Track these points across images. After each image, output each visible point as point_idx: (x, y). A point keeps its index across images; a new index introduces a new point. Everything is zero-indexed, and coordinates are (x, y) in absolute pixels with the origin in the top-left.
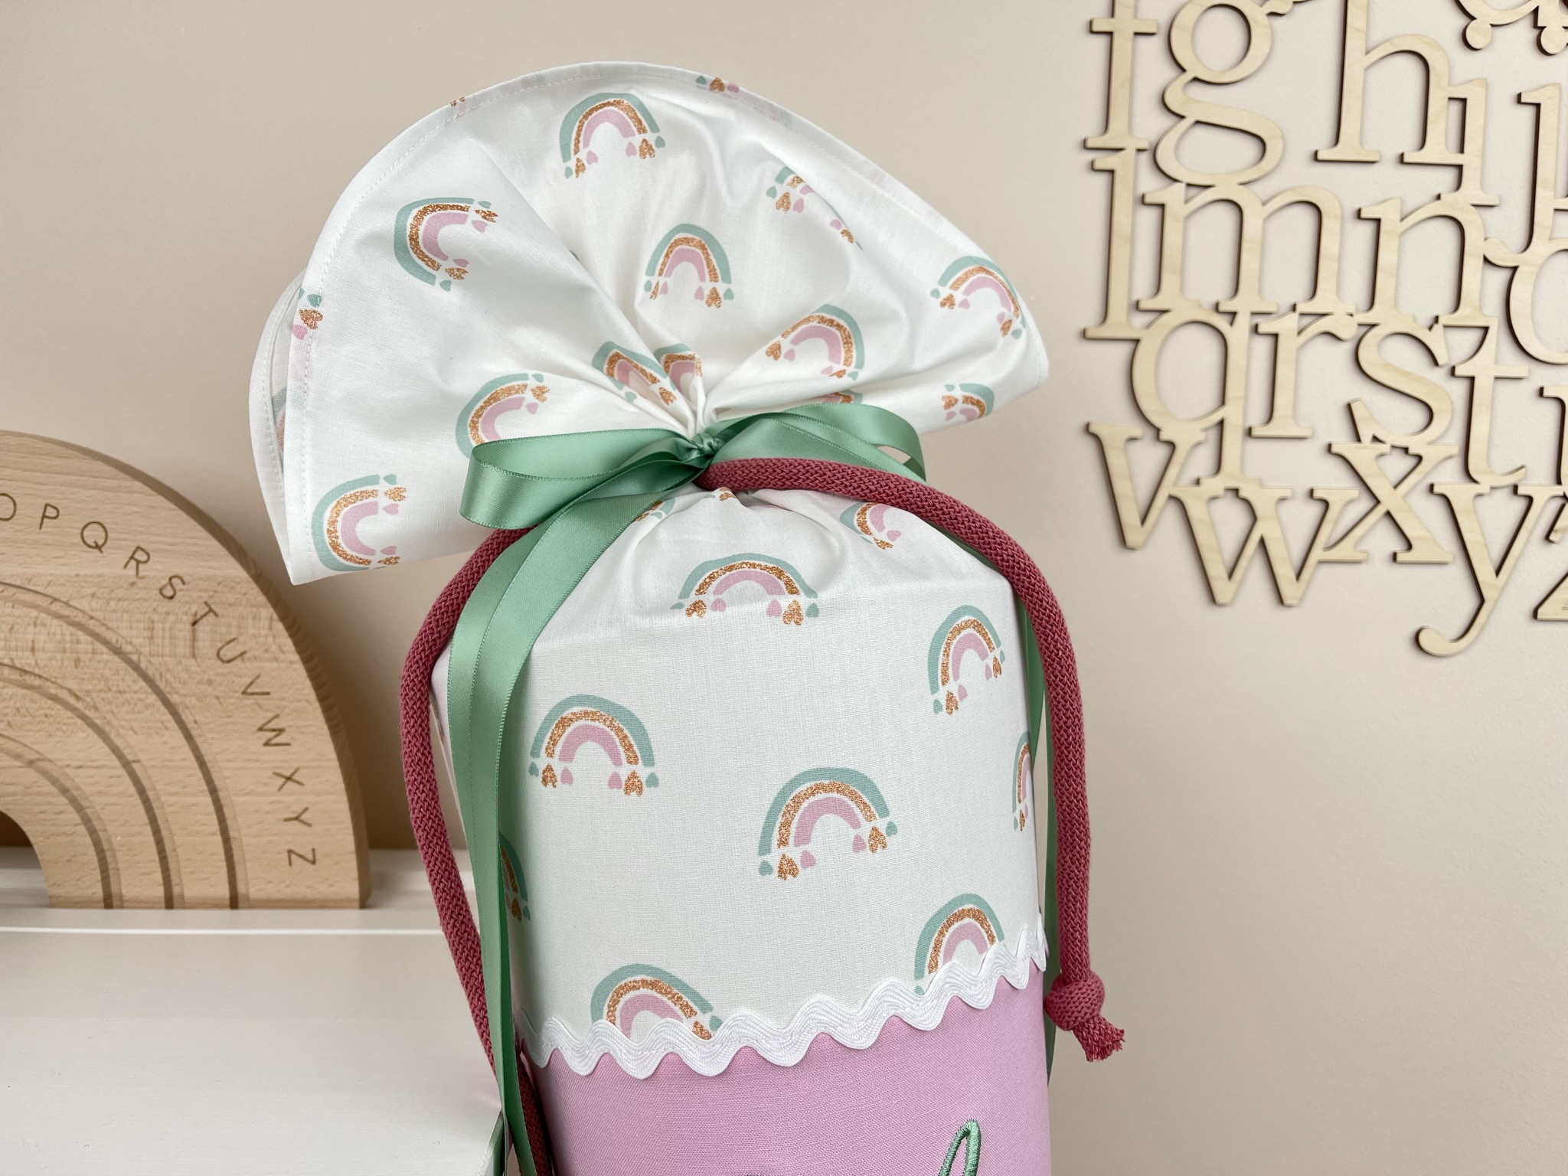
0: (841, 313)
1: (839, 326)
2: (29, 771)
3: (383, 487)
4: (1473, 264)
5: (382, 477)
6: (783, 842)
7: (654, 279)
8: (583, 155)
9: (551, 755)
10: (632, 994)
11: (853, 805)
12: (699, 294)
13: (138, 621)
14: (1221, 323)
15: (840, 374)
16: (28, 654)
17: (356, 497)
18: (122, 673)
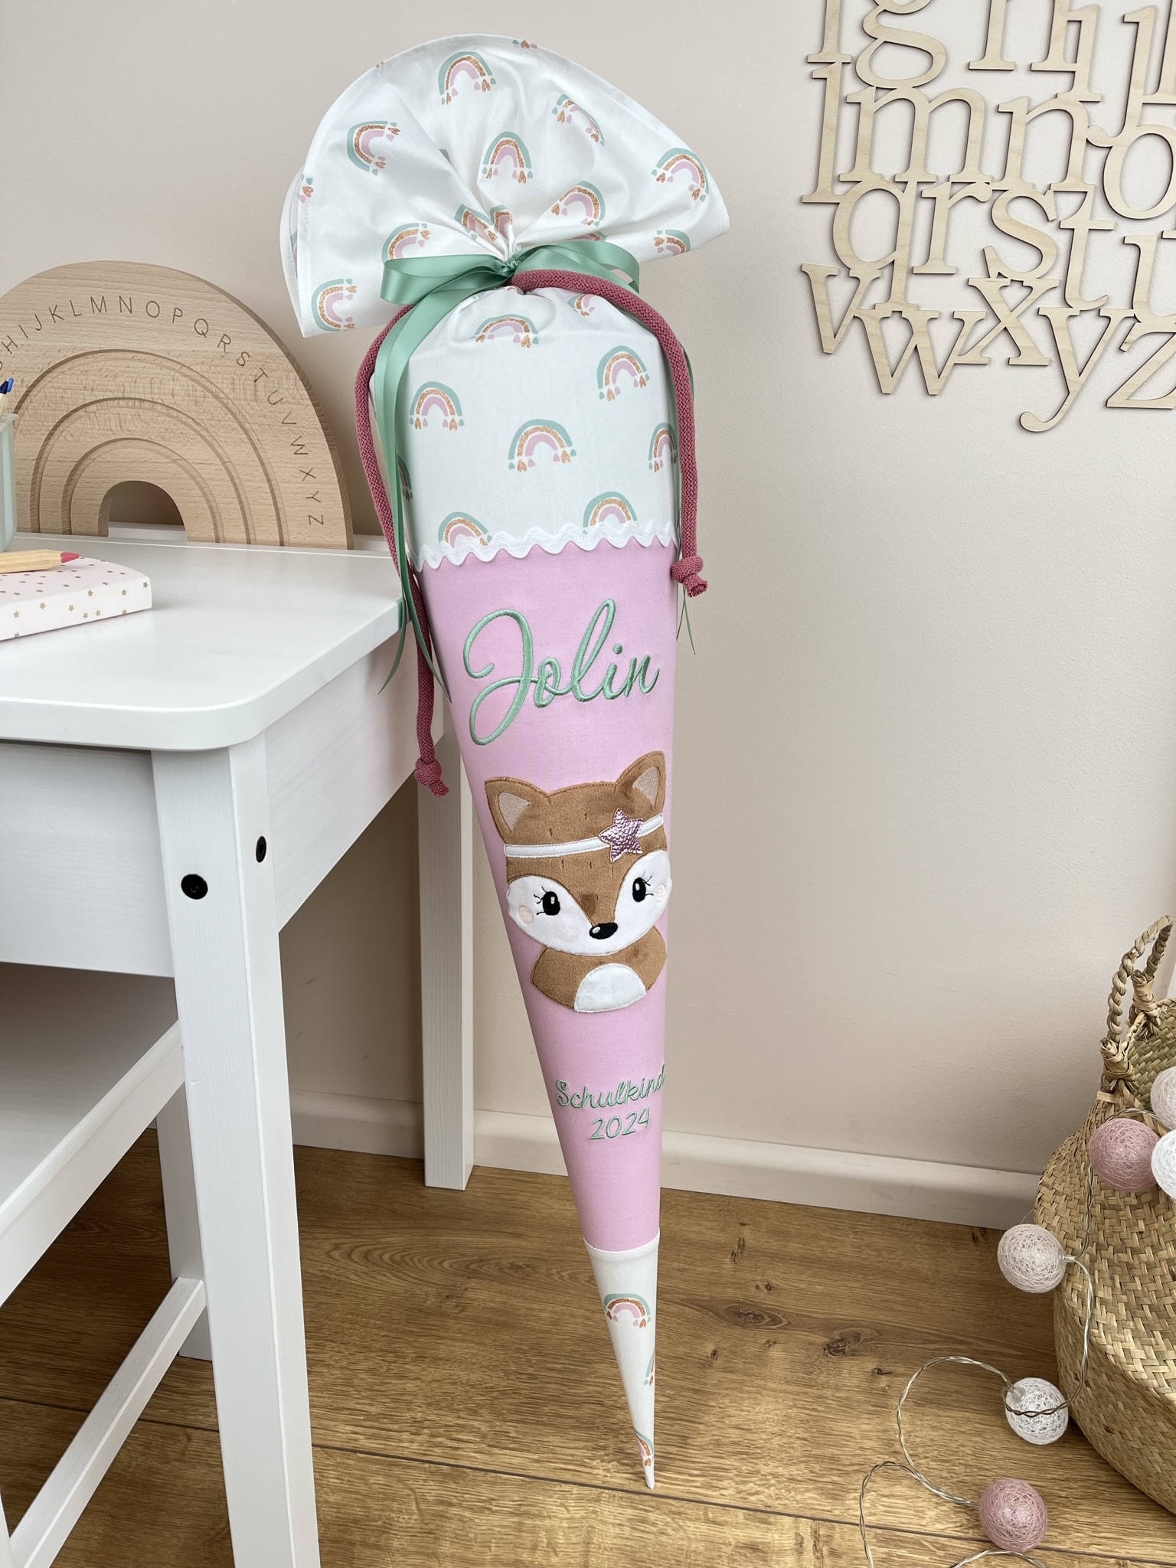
0: (590, 186)
1: (589, 194)
2: (173, 465)
3: (346, 285)
4: (1078, 145)
5: (345, 279)
6: (520, 454)
7: (488, 167)
8: (450, 91)
9: (418, 413)
10: (455, 526)
11: (553, 438)
12: (514, 175)
13: (226, 379)
14: (896, 190)
15: (589, 224)
16: (170, 397)
17: (332, 290)
18: (219, 409)
